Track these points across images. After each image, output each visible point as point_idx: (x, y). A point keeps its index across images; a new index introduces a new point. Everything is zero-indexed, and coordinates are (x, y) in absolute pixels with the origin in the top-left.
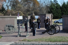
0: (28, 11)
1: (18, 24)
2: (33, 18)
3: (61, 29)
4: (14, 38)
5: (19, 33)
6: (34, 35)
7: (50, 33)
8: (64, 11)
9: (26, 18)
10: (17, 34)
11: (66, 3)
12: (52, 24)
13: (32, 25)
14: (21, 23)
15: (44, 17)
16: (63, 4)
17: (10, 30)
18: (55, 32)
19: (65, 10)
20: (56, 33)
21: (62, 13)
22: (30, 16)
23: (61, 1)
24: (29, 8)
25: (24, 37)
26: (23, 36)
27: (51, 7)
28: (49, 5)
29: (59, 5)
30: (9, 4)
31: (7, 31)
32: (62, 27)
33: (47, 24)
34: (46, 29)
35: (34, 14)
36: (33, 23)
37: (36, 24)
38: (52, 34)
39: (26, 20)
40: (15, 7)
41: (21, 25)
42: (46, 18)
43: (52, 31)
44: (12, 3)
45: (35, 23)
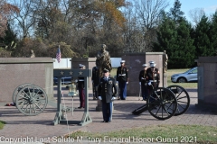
0: (89, 41)
1: (56, 82)
2: (103, 65)
3: (194, 101)
4: (44, 127)
5: (60, 113)
6: (107, 118)
7: (159, 114)
8: (205, 44)
9: (81, 65)
10: (52, 116)
11: (210, 20)
12: (166, 86)
13: (102, 88)
14: (66, 80)
15: (138, 61)
16: (199, 20)
17: (30, 103)
18: (174, 111)
19: (208, 41)
20: (176, 115)
21: (198, 50)
22: (95, 59)
23: (193, 13)
24: (94, 32)
25: (76, 126)
26: (71, 123)
27: (161, 29)
28: (155, 25)
29: (187, 26)
30: (28, 21)
31: (22, 106)
32: (196, 94)
33: (150, 84)
34: (145, 102)
35: (108, 53)
36: (103, 80)
37: (114, 86)
38: (165, 115)
39: (82, 71)
40: (49, 30)
41: (65, 86)
42: (147, 66)
43: (163, 106)
44: (38, 17)
45: (111, 82)
